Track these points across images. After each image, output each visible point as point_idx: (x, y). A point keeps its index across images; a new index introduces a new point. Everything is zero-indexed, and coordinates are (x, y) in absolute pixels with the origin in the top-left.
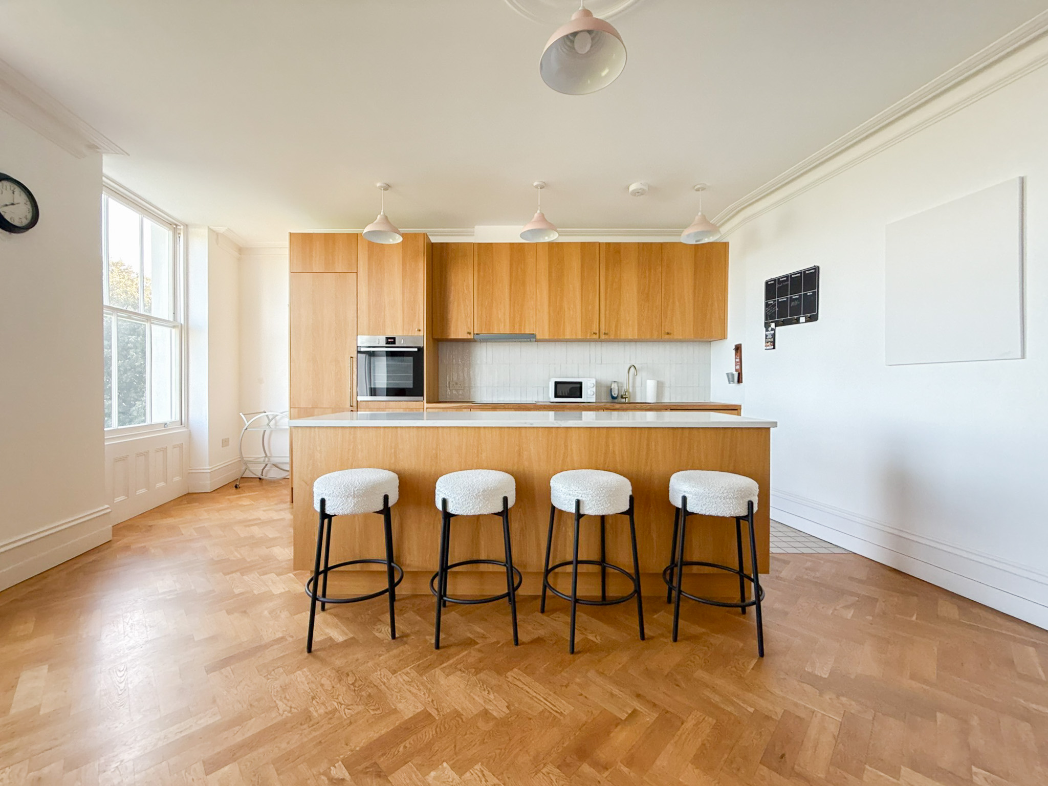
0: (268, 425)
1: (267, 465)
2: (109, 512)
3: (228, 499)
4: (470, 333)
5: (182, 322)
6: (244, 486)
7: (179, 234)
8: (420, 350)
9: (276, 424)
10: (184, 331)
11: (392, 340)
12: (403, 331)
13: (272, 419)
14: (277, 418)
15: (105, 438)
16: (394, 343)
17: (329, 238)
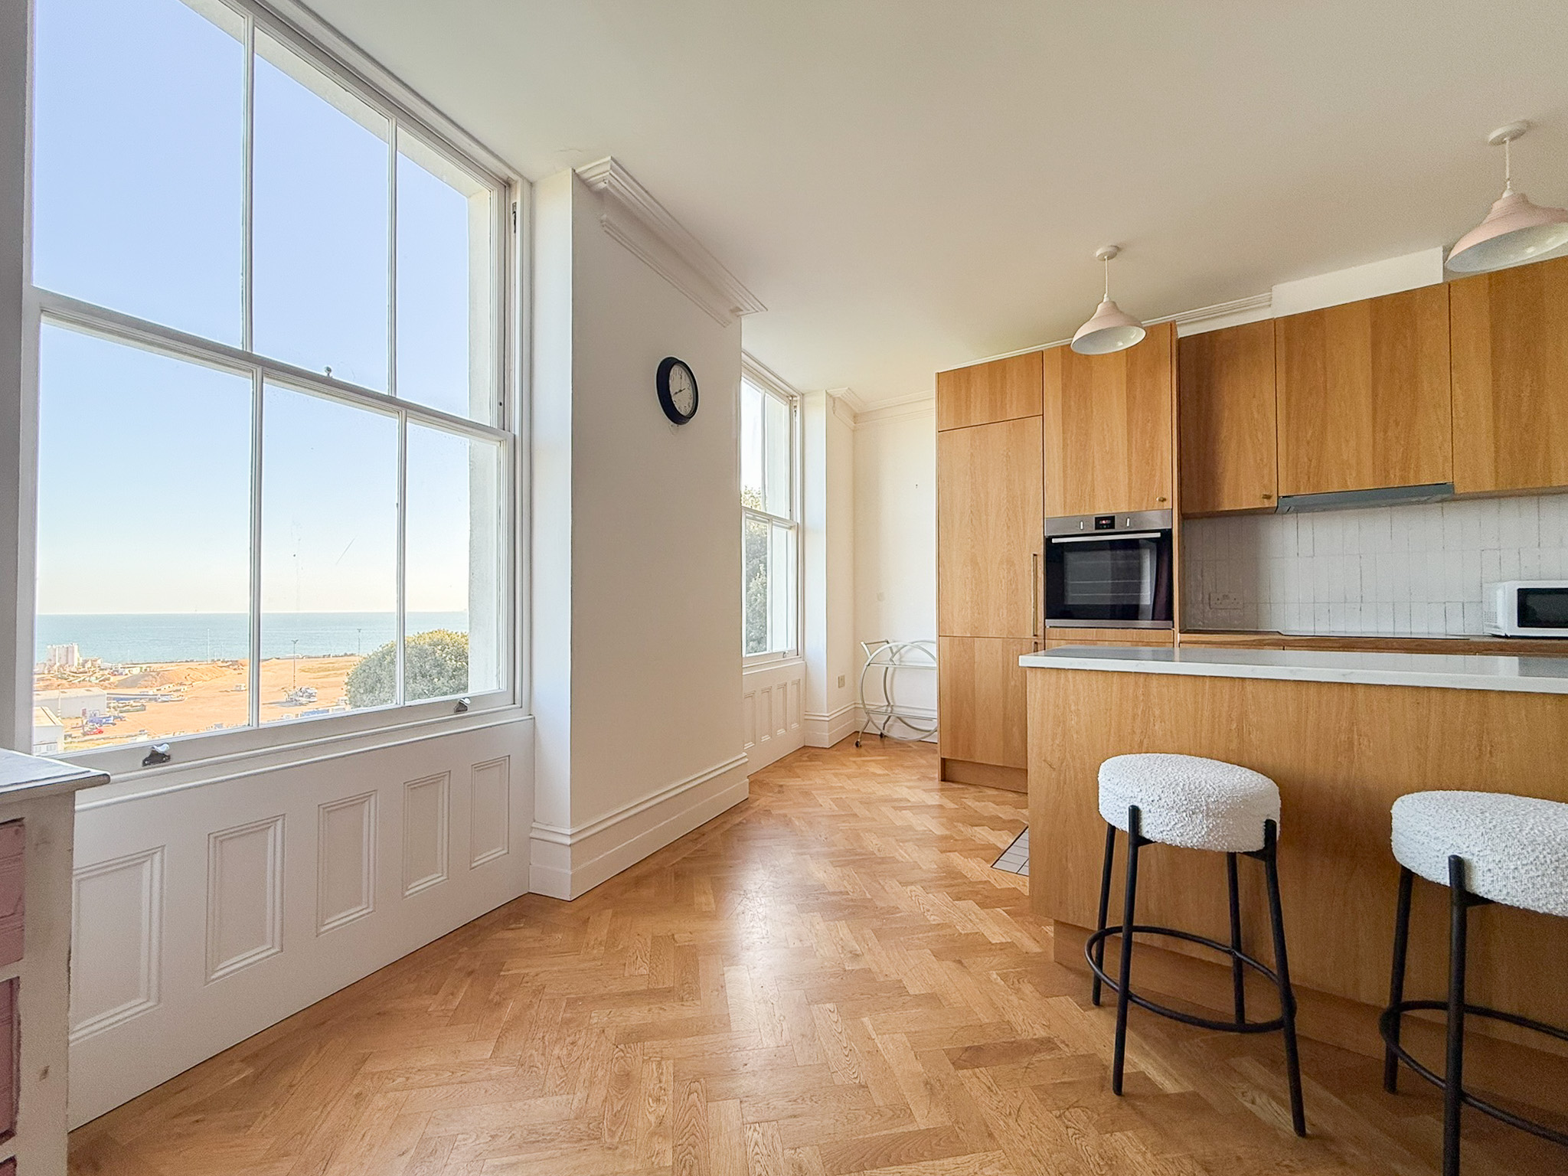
0: (891, 660)
1: (890, 717)
2: (746, 762)
3: (854, 762)
4: (1268, 497)
5: (799, 521)
6: (865, 745)
7: (795, 407)
8: (1167, 534)
9: (900, 660)
10: (801, 531)
11: (1108, 522)
12: (1130, 504)
13: (897, 652)
14: (902, 651)
15: (744, 666)
16: (1112, 526)
17: (996, 370)
